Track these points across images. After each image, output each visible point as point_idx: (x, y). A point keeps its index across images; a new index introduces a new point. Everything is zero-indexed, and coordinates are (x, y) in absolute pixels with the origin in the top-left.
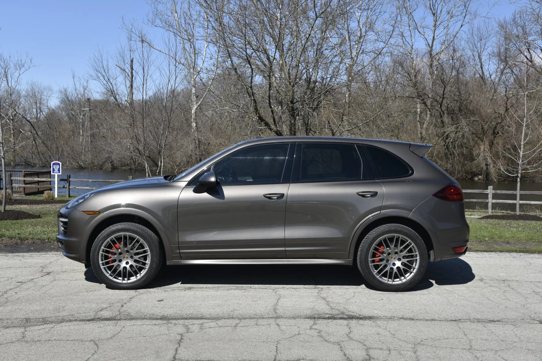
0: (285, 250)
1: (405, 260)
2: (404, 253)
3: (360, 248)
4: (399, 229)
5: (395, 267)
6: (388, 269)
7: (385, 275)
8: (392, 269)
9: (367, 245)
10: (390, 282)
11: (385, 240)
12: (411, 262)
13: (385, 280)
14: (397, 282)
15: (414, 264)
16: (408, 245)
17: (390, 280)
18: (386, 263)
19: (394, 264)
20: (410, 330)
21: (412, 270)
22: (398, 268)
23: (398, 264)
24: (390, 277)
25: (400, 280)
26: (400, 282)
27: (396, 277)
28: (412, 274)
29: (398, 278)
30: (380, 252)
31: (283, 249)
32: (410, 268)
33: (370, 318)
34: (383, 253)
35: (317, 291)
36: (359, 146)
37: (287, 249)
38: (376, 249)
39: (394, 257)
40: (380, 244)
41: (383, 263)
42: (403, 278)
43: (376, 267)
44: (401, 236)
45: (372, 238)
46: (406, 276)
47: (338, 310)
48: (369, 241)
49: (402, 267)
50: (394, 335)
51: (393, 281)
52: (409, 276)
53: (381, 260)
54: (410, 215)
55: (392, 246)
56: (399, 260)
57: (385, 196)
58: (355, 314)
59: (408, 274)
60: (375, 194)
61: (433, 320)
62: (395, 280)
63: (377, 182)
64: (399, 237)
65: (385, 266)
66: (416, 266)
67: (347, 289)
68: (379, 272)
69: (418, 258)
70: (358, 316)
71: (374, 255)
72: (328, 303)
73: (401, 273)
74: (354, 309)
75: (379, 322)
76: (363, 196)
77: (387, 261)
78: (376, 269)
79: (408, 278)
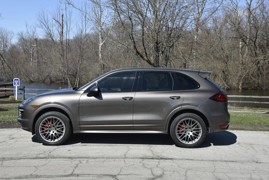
0: (133, 126)
1: (194, 132)
2: (194, 128)
3: (171, 125)
4: (191, 116)
5: (189, 136)
6: (186, 136)
7: (184, 139)
8: (188, 136)
9: (175, 124)
10: (187, 143)
11: (184, 121)
12: (198, 133)
13: (184, 142)
14: (191, 143)
15: (200, 134)
16: (196, 124)
17: (187, 142)
18: (185, 133)
19: (189, 134)
20: (189, 164)
21: (198, 137)
22: (191, 136)
23: (191, 134)
24: (187, 141)
25: (192, 142)
26: (192, 143)
27: (190, 140)
28: (198, 139)
29: (191, 141)
30: (182, 128)
31: (132, 125)
32: (197, 136)
33: (171, 159)
34: (183, 128)
35: (149, 147)
36: (172, 73)
37: (134, 125)
38: (179, 126)
39: (189, 130)
40: (182, 124)
41: (183, 133)
42: (193, 141)
43: (180, 135)
44: (192, 119)
45: (177, 120)
46: (195, 140)
47: (156, 155)
48: (176, 122)
49: (193, 135)
50: (179, 166)
51: (188, 143)
52: (196, 140)
53: (183, 132)
54: (197, 109)
55: (188, 125)
56: (192, 131)
57: (184, 99)
58: (164, 157)
59: (196, 139)
60: (179, 98)
61: (202, 160)
62: (189, 142)
63: (181, 92)
64: (191, 120)
65: (184, 135)
66: (200, 135)
67: (165, 146)
68: (181, 138)
69: (201, 131)
70: (165, 158)
71: (179, 129)
72: (152, 153)
73: (192, 139)
74: (165, 155)
75: (174, 161)
76: (173, 99)
77: (186, 132)
78: (180, 136)
79: (196, 141)
